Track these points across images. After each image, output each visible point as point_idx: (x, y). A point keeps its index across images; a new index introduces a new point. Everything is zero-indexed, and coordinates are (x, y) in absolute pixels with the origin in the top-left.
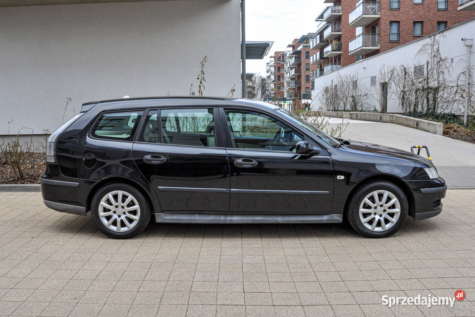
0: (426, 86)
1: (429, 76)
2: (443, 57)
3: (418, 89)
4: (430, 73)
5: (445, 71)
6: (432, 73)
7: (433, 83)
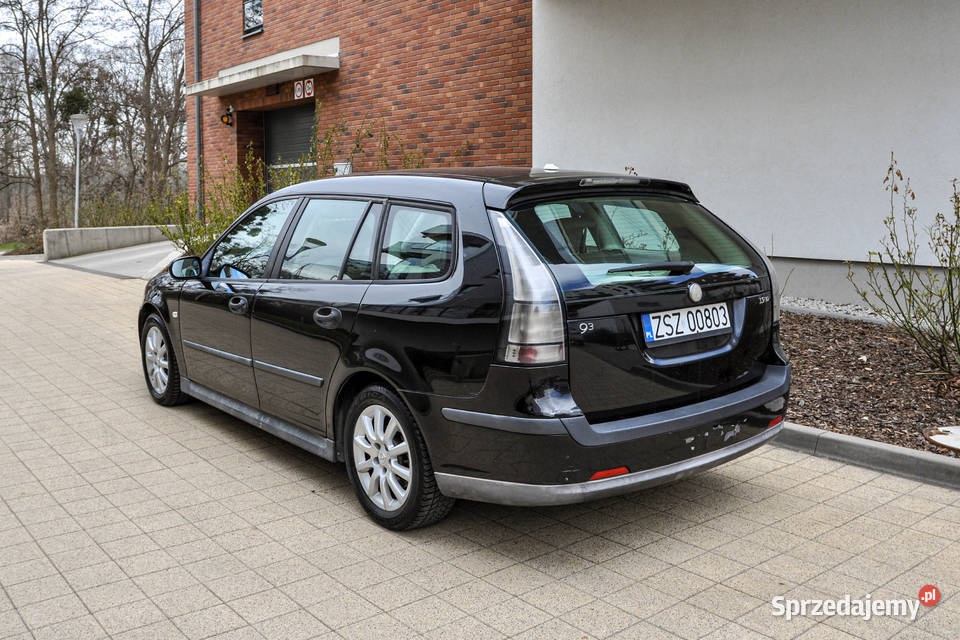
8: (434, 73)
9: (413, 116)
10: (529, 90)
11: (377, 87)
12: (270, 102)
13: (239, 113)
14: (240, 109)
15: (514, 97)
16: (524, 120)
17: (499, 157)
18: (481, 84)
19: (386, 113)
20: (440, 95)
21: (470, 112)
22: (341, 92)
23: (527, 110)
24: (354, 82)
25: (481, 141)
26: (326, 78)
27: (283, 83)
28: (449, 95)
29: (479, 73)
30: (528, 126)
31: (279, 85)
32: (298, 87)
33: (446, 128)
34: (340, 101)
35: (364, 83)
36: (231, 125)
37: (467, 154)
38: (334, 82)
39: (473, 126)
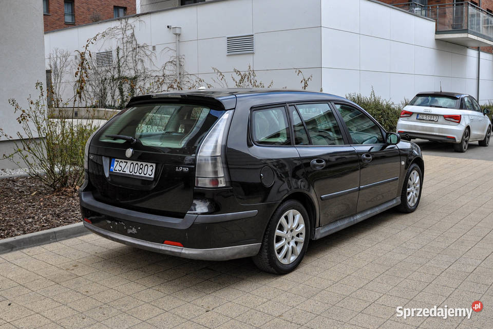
0: (116, 76)
1: (121, 65)
2: (141, 43)
3: (106, 79)
4: (122, 60)
5: (146, 59)
6: (125, 61)
7: (128, 72)
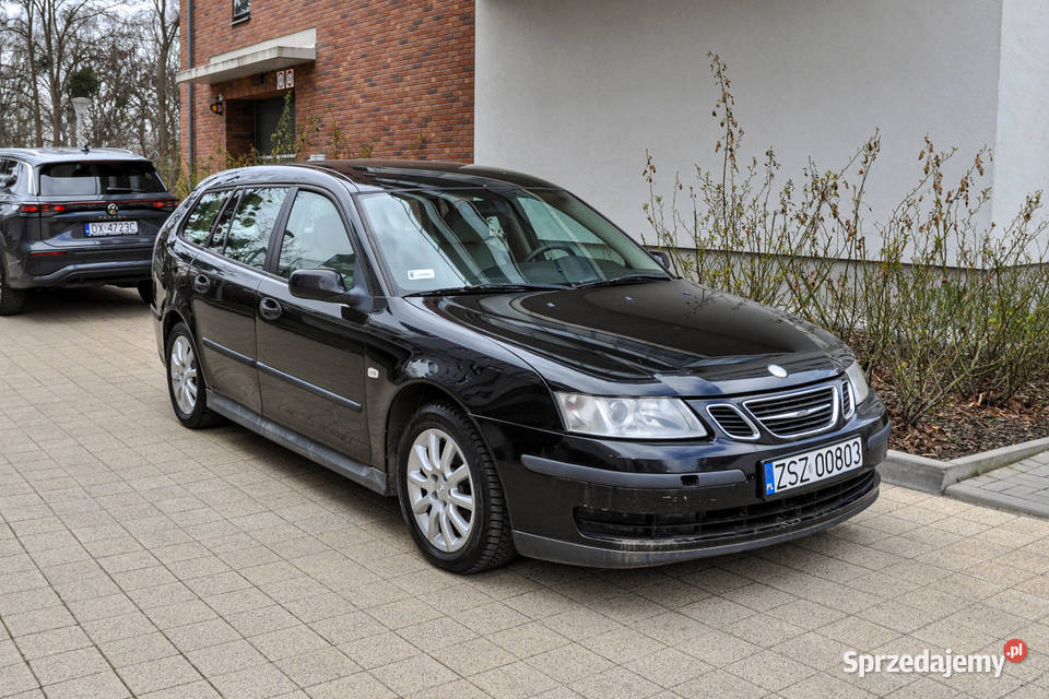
8: (395, 68)
9: (378, 110)
10: (471, 86)
11: (348, 79)
12: (256, 91)
13: (228, 101)
14: (229, 98)
15: (460, 92)
16: (467, 115)
17: (447, 150)
18: (434, 79)
19: (355, 106)
20: (399, 90)
21: (424, 107)
22: (318, 84)
23: (470, 105)
24: (328, 73)
25: (433, 135)
26: (304, 69)
27: (267, 73)
28: (407, 89)
29: (432, 68)
30: (471, 121)
31: (262, 75)
32: (280, 77)
33: (405, 122)
34: (318, 92)
35: (336, 75)
36: (221, 113)
37: (422, 147)
38: (312, 73)
39: (427, 120)
